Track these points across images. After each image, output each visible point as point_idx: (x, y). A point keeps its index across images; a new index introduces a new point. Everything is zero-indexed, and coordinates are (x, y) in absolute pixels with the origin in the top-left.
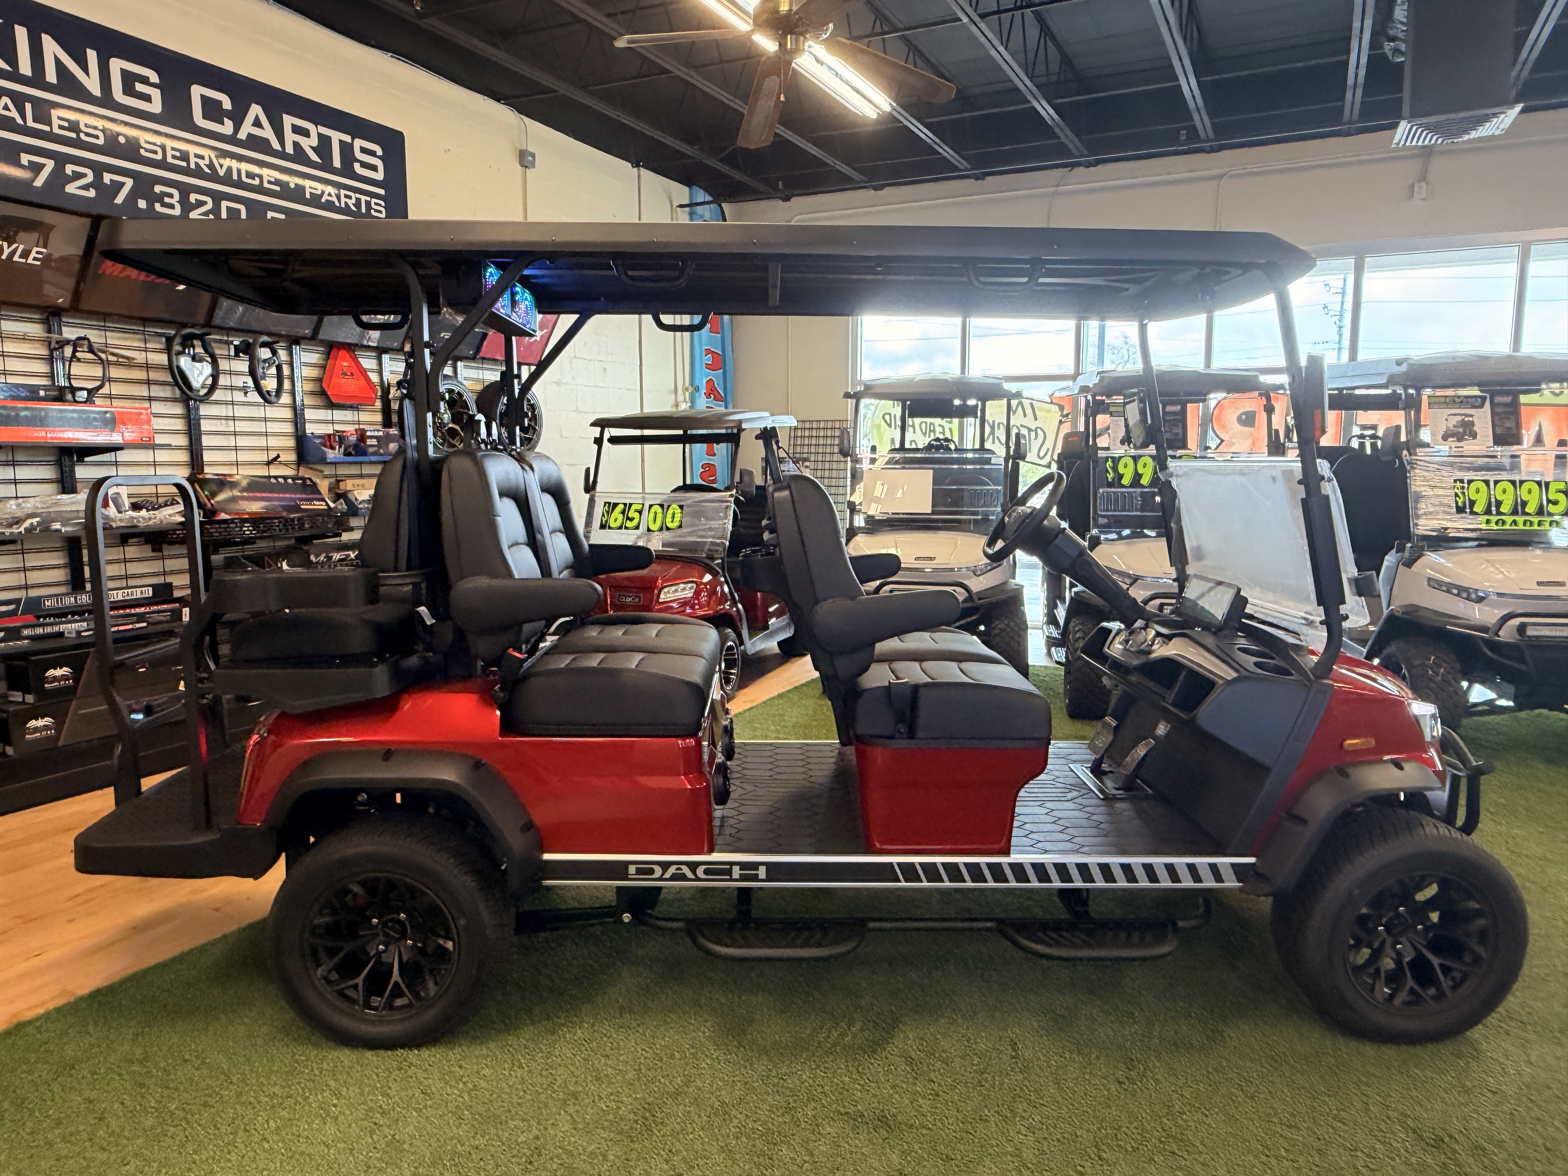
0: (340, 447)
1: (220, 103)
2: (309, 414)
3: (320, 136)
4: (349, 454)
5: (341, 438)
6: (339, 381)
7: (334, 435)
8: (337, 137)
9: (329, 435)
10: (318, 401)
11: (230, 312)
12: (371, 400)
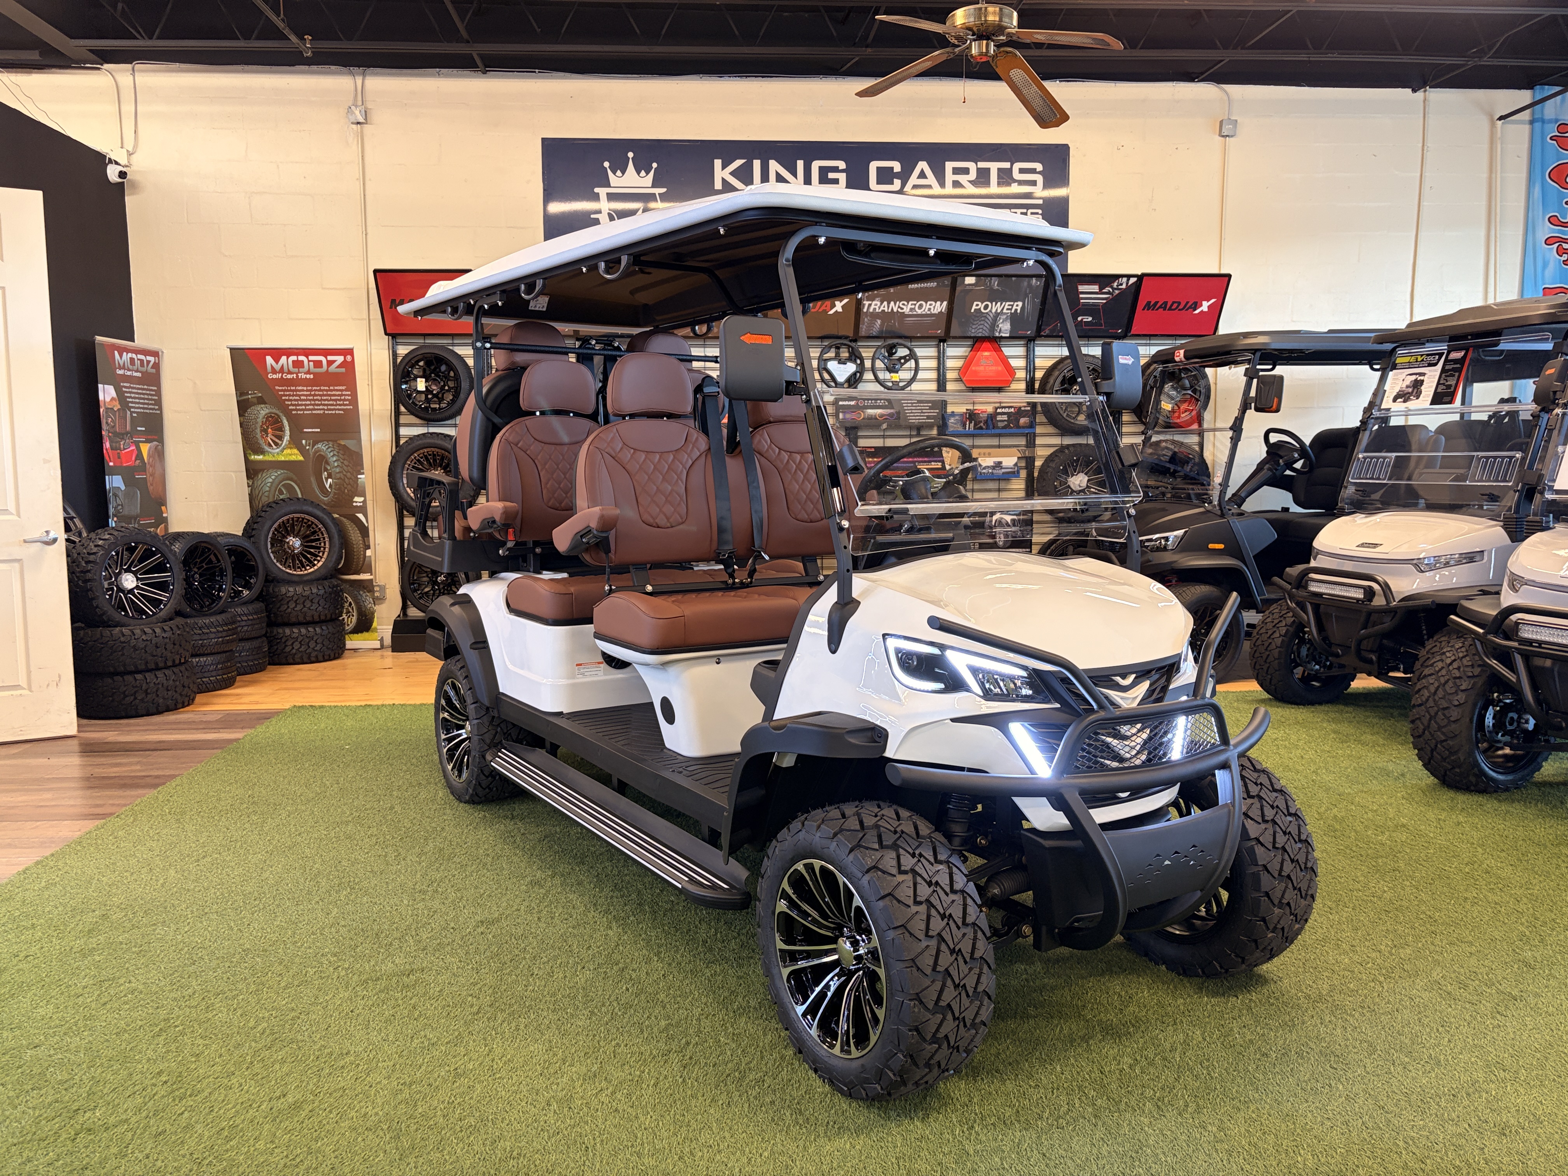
0: (970, 423)
1: (892, 168)
3: (978, 169)
4: (981, 428)
5: (971, 416)
6: (977, 368)
7: (967, 413)
8: (994, 167)
9: (964, 413)
10: (959, 386)
11: (871, 324)
12: (1009, 383)
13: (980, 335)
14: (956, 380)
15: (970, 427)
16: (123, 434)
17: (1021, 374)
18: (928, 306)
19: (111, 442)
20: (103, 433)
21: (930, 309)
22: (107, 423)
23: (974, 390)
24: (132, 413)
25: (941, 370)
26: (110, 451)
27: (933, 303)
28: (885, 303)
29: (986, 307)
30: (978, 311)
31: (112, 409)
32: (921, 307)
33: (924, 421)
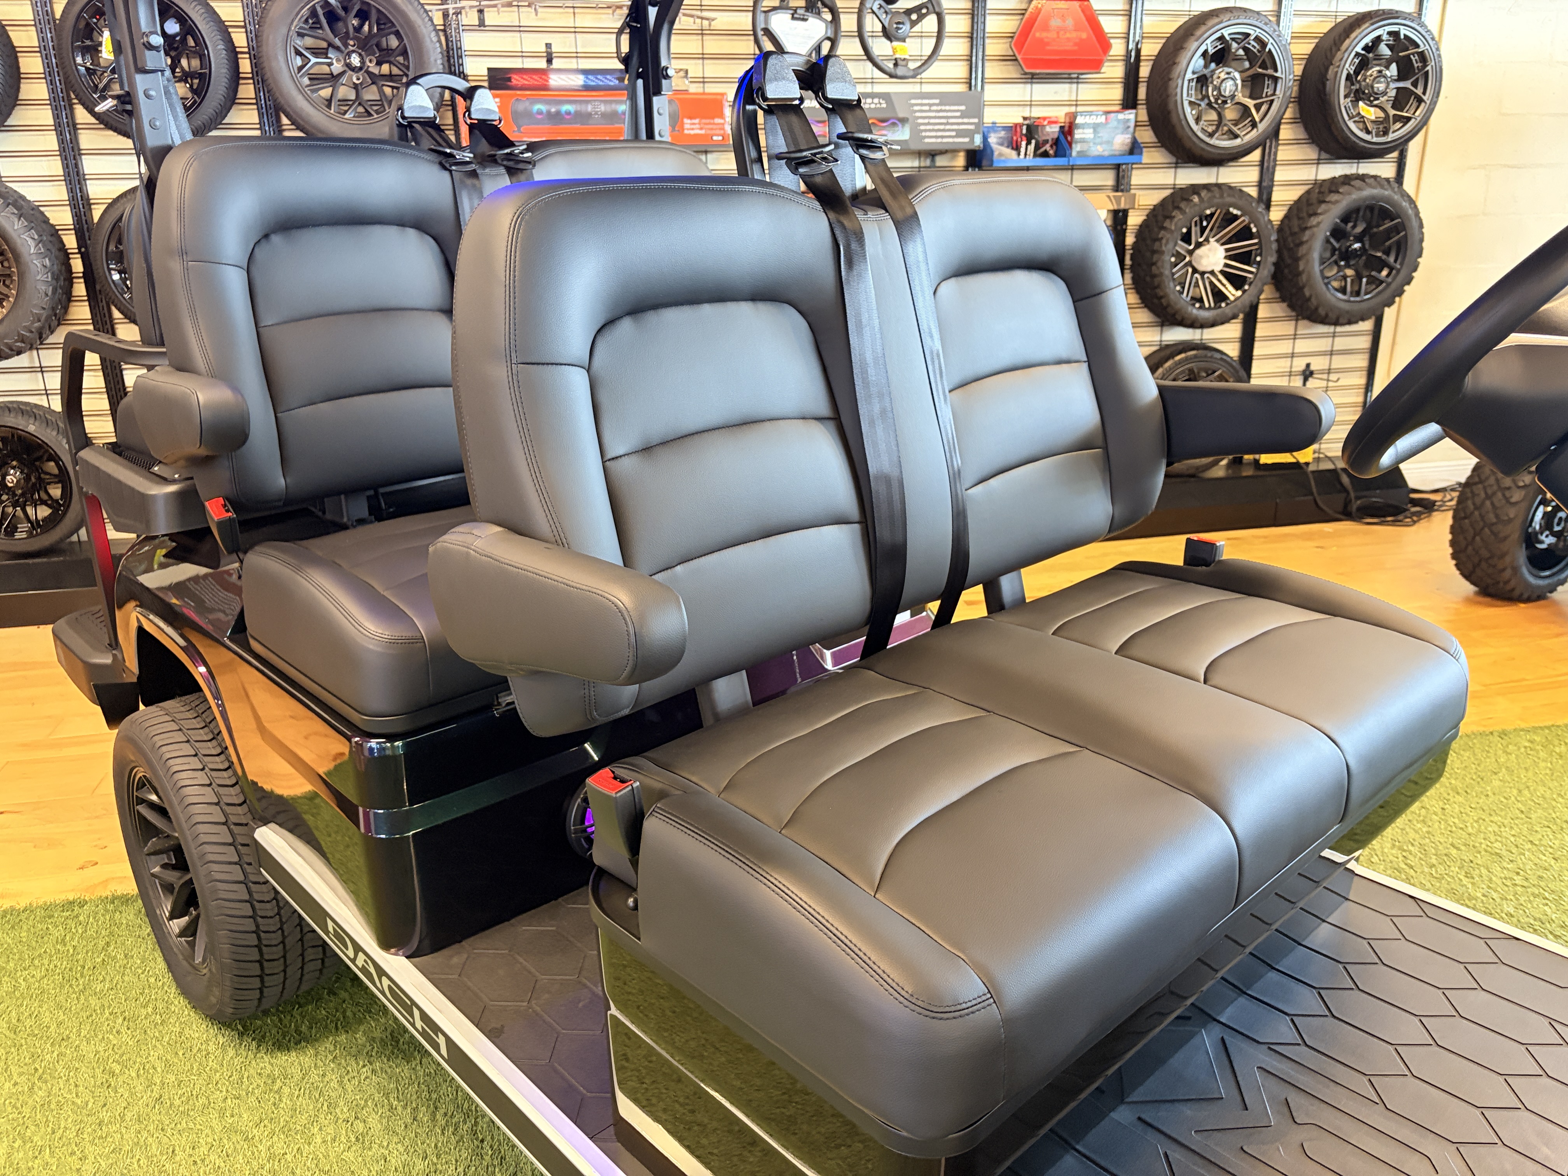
0: (1028, 143)
2: (991, 93)
4: (1045, 155)
5: (1031, 130)
6: (1044, 35)
7: (1021, 125)
9: (1016, 125)
10: (1010, 71)
12: (1096, 65)
14: (1004, 59)
15: (1026, 151)
17: (1118, 48)
23: (1032, 78)
25: (975, 37)
33: (951, 140)
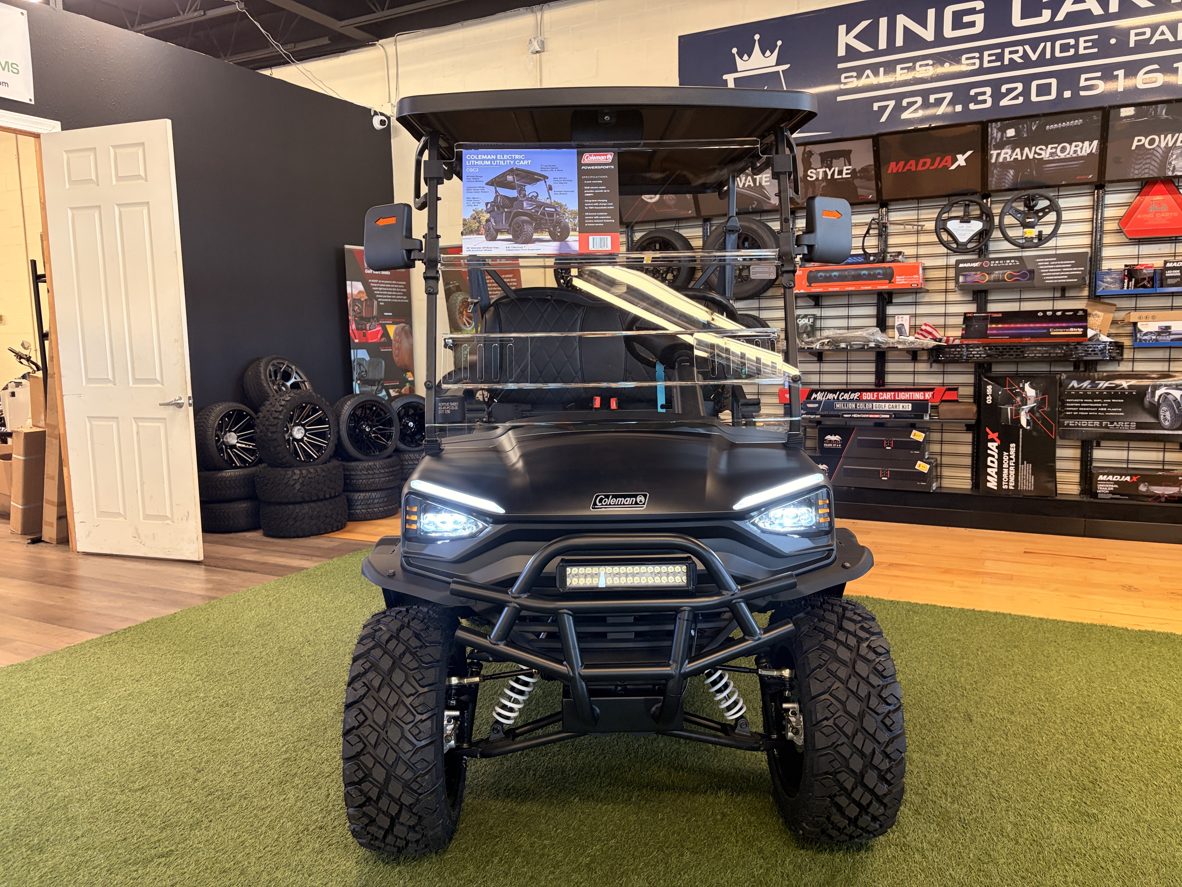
0: (1130, 281)
2: (1108, 252)
5: (1131, 273)
6: (1145, 216)
9: (1123, 270)
10: (1119, 238)
11: (1002, 177)
13: (1146, 176)
14: (1116, 232)
15: (1129, 286)
16: (369, 319)
18: (1073, 148)
19: (357, 324)
20: (350, 318)
21: (1075, 152)
22: (353, 310)
23: (1140, 242)
24: (378, 302)
25: (1097, 221)
26: (356, 332)
27: (1080, 144)
28: (1018, 150)
29: (1152, 142)
30: (1141, 147)
31: (359, 300)
32: (1063, 150)
33: (1064, 281)
